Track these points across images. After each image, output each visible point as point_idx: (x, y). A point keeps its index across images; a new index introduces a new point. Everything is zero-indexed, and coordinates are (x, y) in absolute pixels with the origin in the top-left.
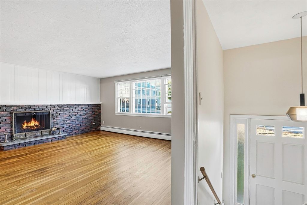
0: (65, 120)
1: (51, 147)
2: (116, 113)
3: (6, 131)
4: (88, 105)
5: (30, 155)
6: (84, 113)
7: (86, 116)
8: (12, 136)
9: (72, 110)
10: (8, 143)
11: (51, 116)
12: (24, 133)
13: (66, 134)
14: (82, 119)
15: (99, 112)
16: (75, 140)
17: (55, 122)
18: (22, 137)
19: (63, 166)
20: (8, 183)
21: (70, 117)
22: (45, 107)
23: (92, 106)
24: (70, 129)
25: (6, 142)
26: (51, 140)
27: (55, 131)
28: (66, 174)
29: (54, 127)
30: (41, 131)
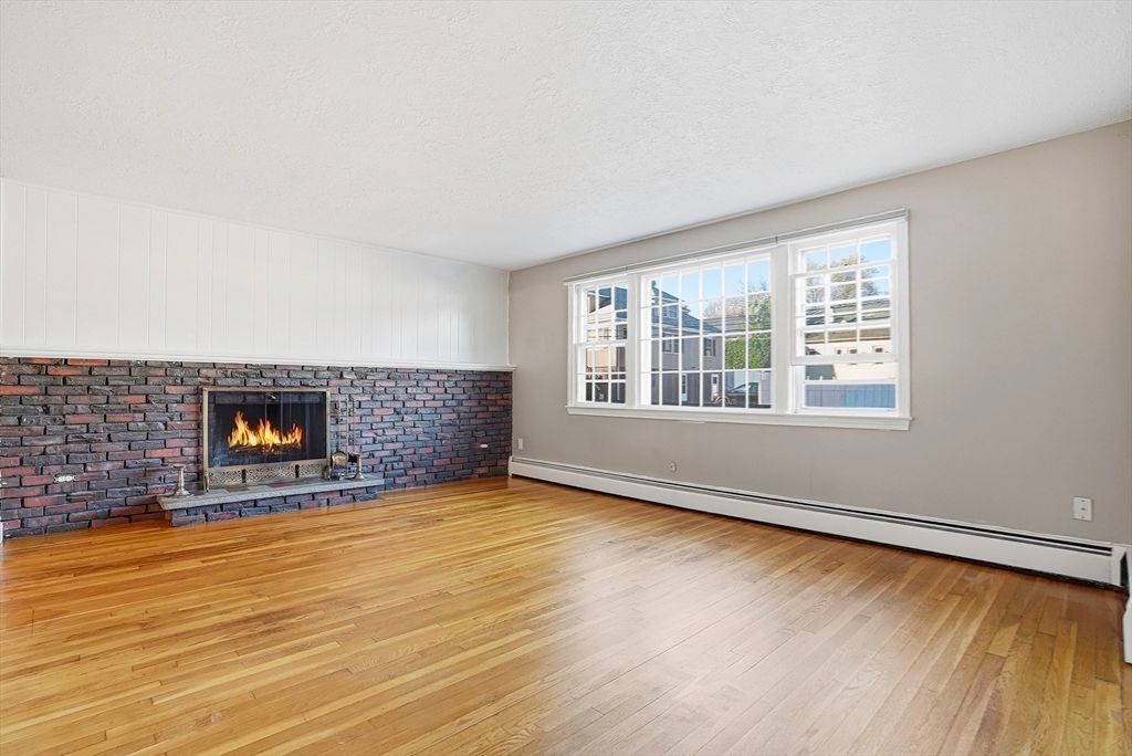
0: (380, 425)
1: (324, 527)
2: (569, 405)
3: (182, 454)
4: (466, 375)
5: (245, 552)
6: (450, 403)
7: (455, 416)
8: (200, 474)
9: (402, 391)
10: (185, 500)
11: (328, 410)
12: (240, 468)
13: (382, 482)
14: (442, 425)
15: (503, 402)
16: (413, 508)
17: (344, 434)
18: (232, 483)
19: (354, 614)
20: (136, 661)
21: (397, 418)
22: (310, 376)
23: (478, 378)
24: (398, 462)
25: (180, 495)
26: (325, 501)
27: (341, 467)
28: (356, 655)
29: (338, 451)
30: (294, 463)
